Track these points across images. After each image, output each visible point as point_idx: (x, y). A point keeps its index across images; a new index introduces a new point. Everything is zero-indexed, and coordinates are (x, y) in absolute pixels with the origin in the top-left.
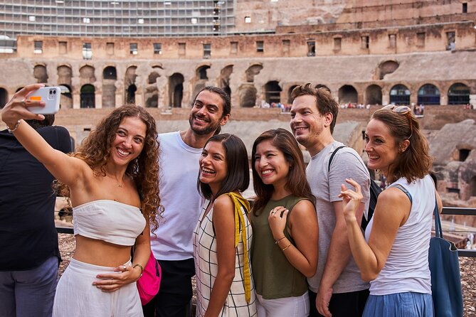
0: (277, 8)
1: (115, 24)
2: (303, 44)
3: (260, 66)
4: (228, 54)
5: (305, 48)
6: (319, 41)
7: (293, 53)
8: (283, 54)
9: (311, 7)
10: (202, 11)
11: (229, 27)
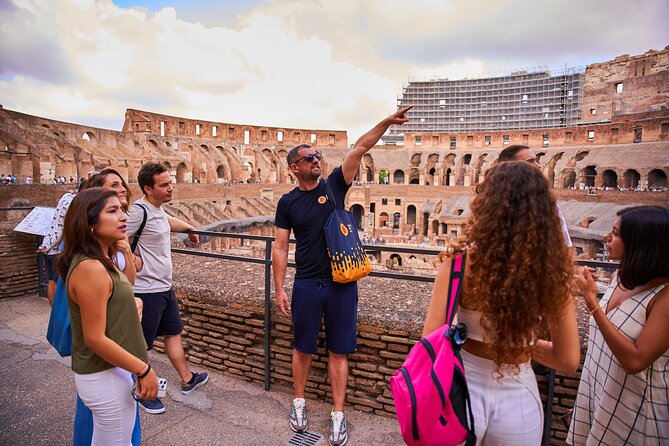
0: (620, 99)
1: (481, 121)
2: (631, 131)
3: (586, 153)
4: (562, 143)
5: (631, 136)
6: (646, 128)
7: (620, 140)
8: (611, 141)
9: (655, 94)
10: (551, 107)
11: (574, 119)
